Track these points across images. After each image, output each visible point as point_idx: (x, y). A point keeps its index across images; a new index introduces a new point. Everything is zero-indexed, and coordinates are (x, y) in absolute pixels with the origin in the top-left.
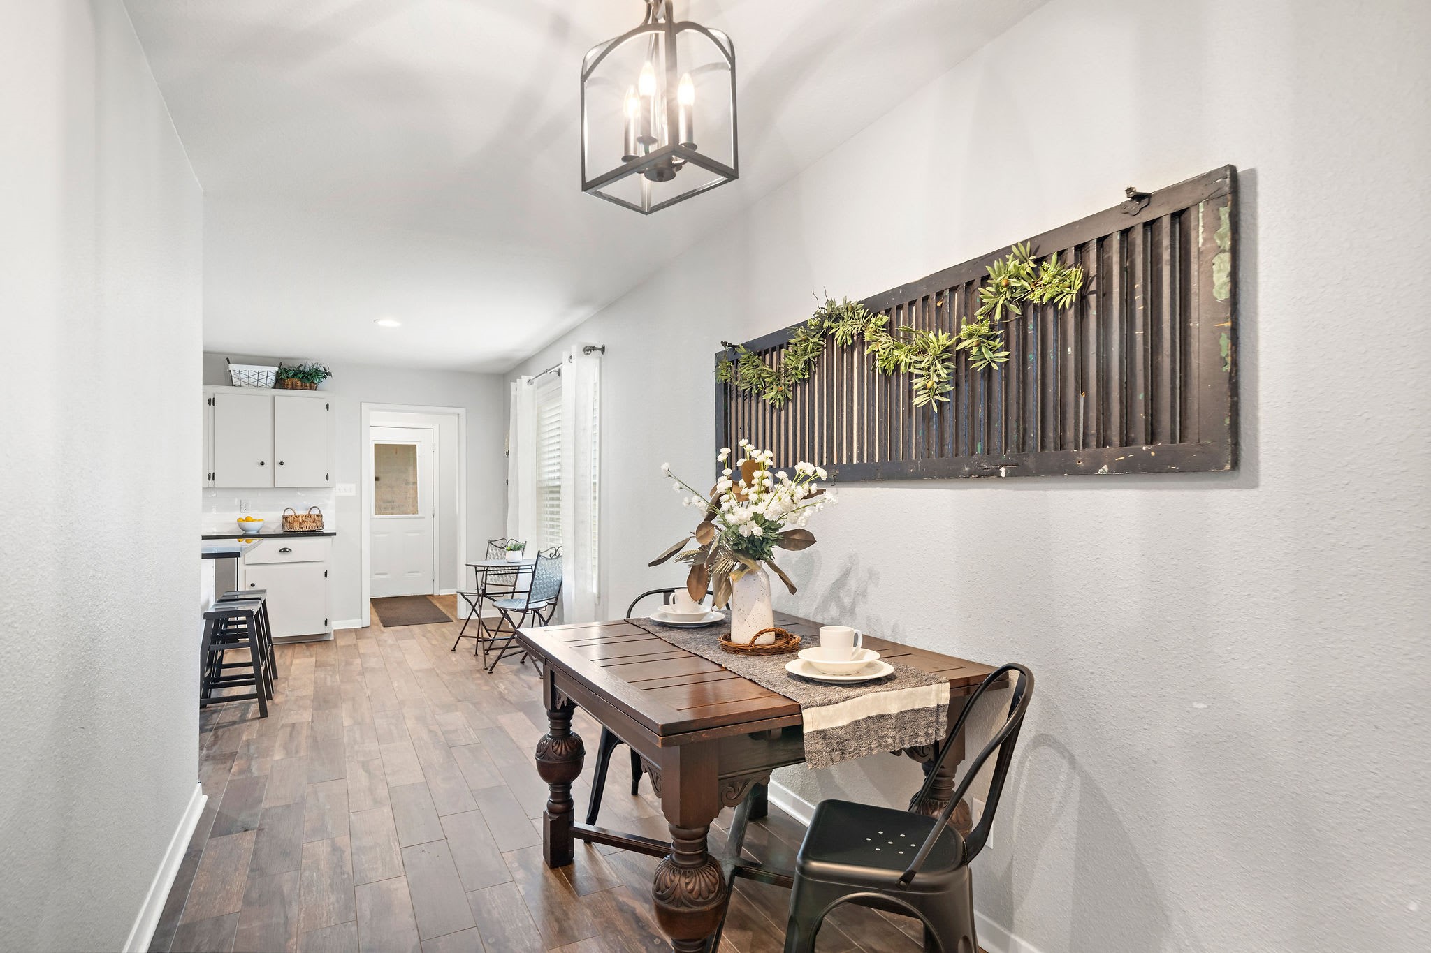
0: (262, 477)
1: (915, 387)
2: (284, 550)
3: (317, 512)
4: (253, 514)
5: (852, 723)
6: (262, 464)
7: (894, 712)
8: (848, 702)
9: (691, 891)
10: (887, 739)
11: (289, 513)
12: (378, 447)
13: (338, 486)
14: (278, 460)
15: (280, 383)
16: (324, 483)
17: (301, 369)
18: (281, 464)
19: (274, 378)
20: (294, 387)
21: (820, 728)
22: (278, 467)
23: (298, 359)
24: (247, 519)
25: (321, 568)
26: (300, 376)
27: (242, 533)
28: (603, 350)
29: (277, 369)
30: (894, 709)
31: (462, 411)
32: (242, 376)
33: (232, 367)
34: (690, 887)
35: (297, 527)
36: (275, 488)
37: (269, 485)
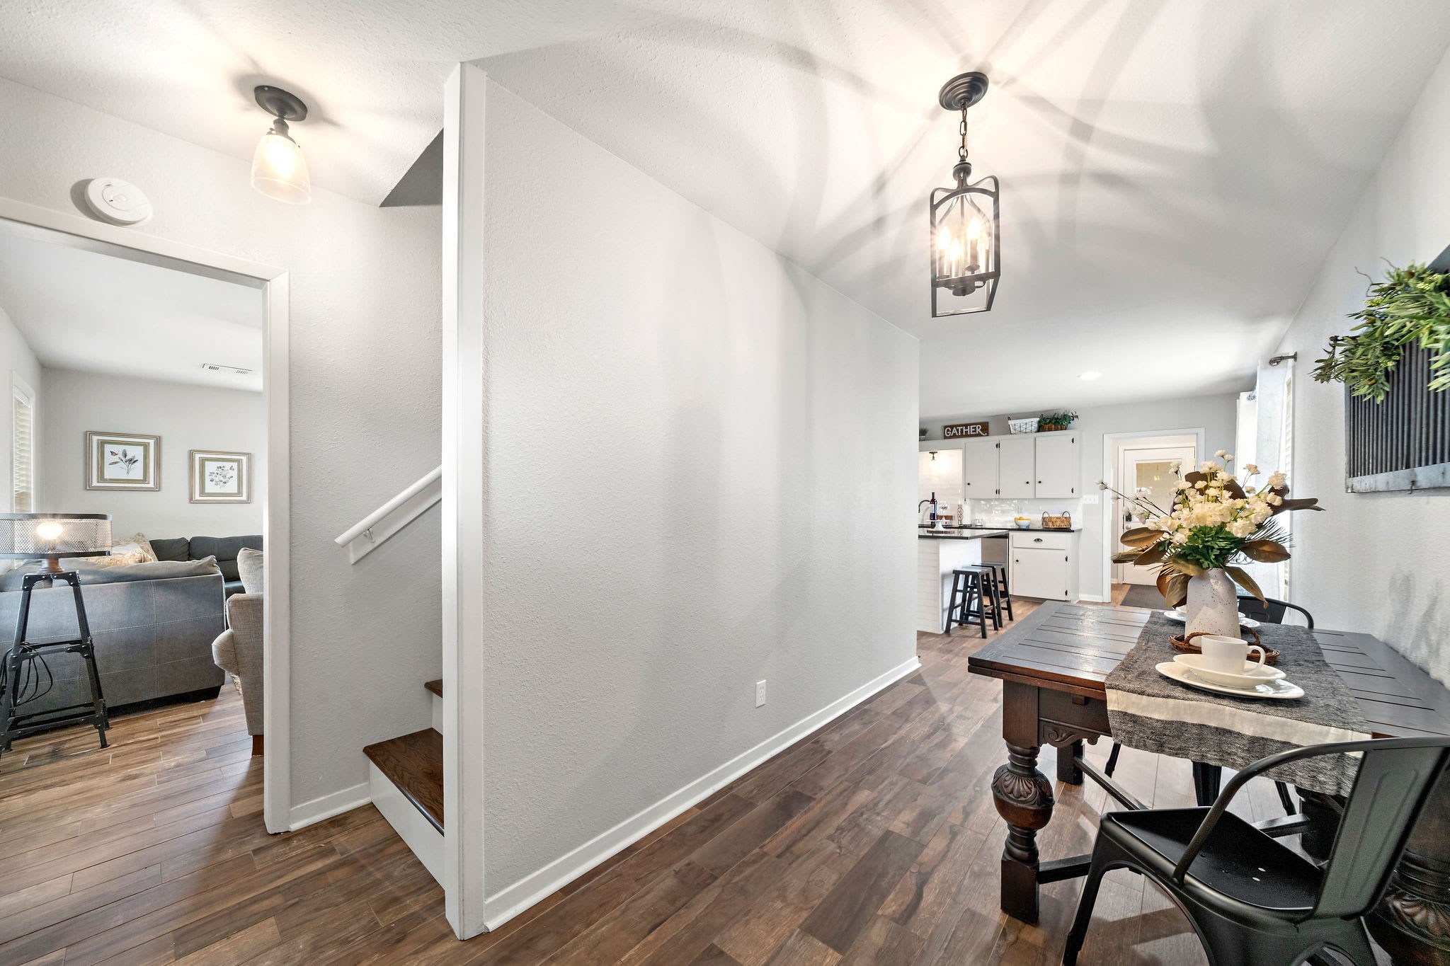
0: (1028, 492)
1: (1434, 367)
2: (1038, 540)
3: (1068, 516)
4: (1025, 515)
5: (1177, 722)
6: (1028, 483)
7: (1247, 734)
8: (1170, 700)
9: (1007, 787)
10: (1235, 757)
11: (1046, 515)
12: (1139, 466)
13: (1085, 497)
14: (1038, 480)
15: (1041, 428)
16: (1070, 495)
17: (1056, 417)
18: (1040, 482)
19: (1036, 425)
20: (1050, 430)
21: (1130, 711)
22: (1038, 484)
23: (1053, 410)
24: (1020, 519)
25: (1063, 554)
26: (1053, 421)
27: (1017, 527)
28: (1295, 357)
29: (1038, 419)
30: (1248, 731)
31: (1201, 431)
32: (1016, 427)
33: (1010, 422)
34: (1007, 783)
35: (1050, 525)
36: (1035, 499)
37: (1032, 497)
